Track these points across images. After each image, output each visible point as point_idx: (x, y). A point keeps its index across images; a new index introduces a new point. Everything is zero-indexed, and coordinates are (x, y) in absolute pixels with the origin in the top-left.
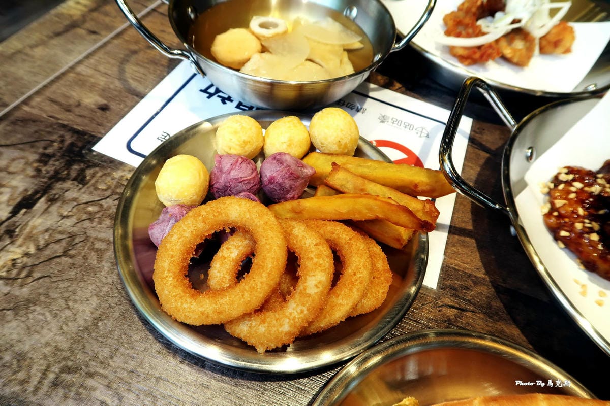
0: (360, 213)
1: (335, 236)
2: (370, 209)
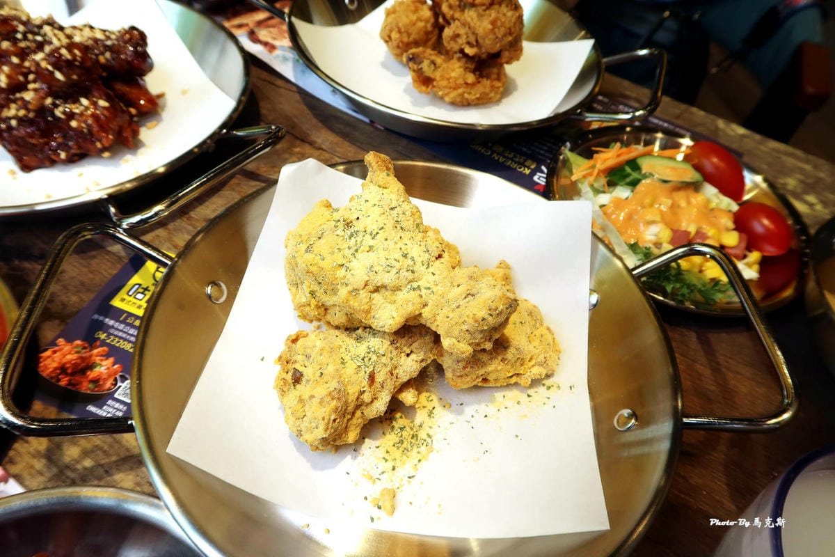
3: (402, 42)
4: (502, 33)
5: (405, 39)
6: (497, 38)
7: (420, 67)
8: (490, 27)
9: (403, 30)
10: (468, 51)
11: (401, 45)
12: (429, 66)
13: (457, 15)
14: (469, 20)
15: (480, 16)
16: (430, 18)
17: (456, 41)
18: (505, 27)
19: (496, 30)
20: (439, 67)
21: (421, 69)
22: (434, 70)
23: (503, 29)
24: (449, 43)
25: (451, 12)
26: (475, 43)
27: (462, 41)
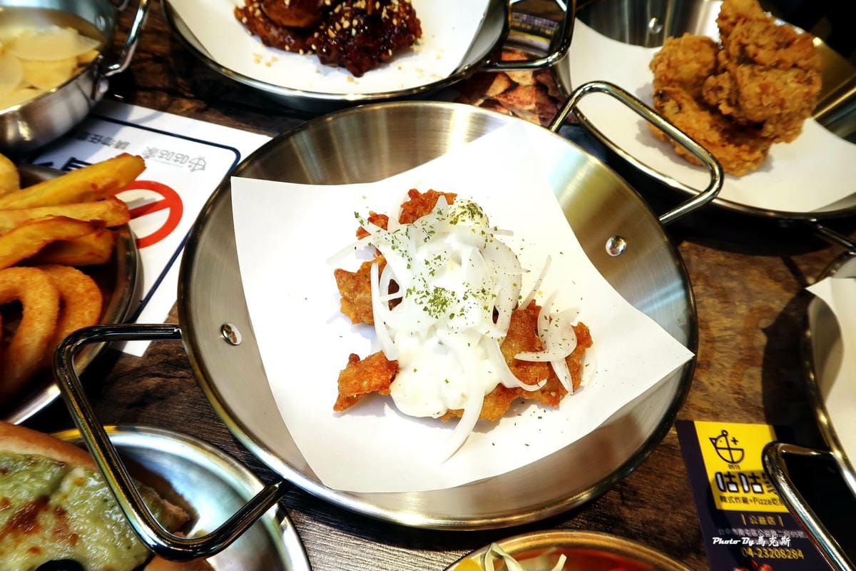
0: (27, 246)
1: (9, 283)
2: (32, 237)
3: (666, 77)
4: (769, 102)
5: (670, 75)
6: (761, 105)
7: (662, 105)
8: (758, 90)
9: (672, 65)
10: (725, 109)
11: (663, 78)
12: (672, 108)
13: (731, 66)
14: (738, 75)
15: (753, 75)
16: (710, 63)
17: (716, 95)
18: (776, 97)
19: (764, 97)
20: (684, 113)
21: (663, 107)
22: (677, 113)
23: (773, 98)
24: (708, 92)
25: (726, 62)
26: (734, 103)
27: (723, 95)
